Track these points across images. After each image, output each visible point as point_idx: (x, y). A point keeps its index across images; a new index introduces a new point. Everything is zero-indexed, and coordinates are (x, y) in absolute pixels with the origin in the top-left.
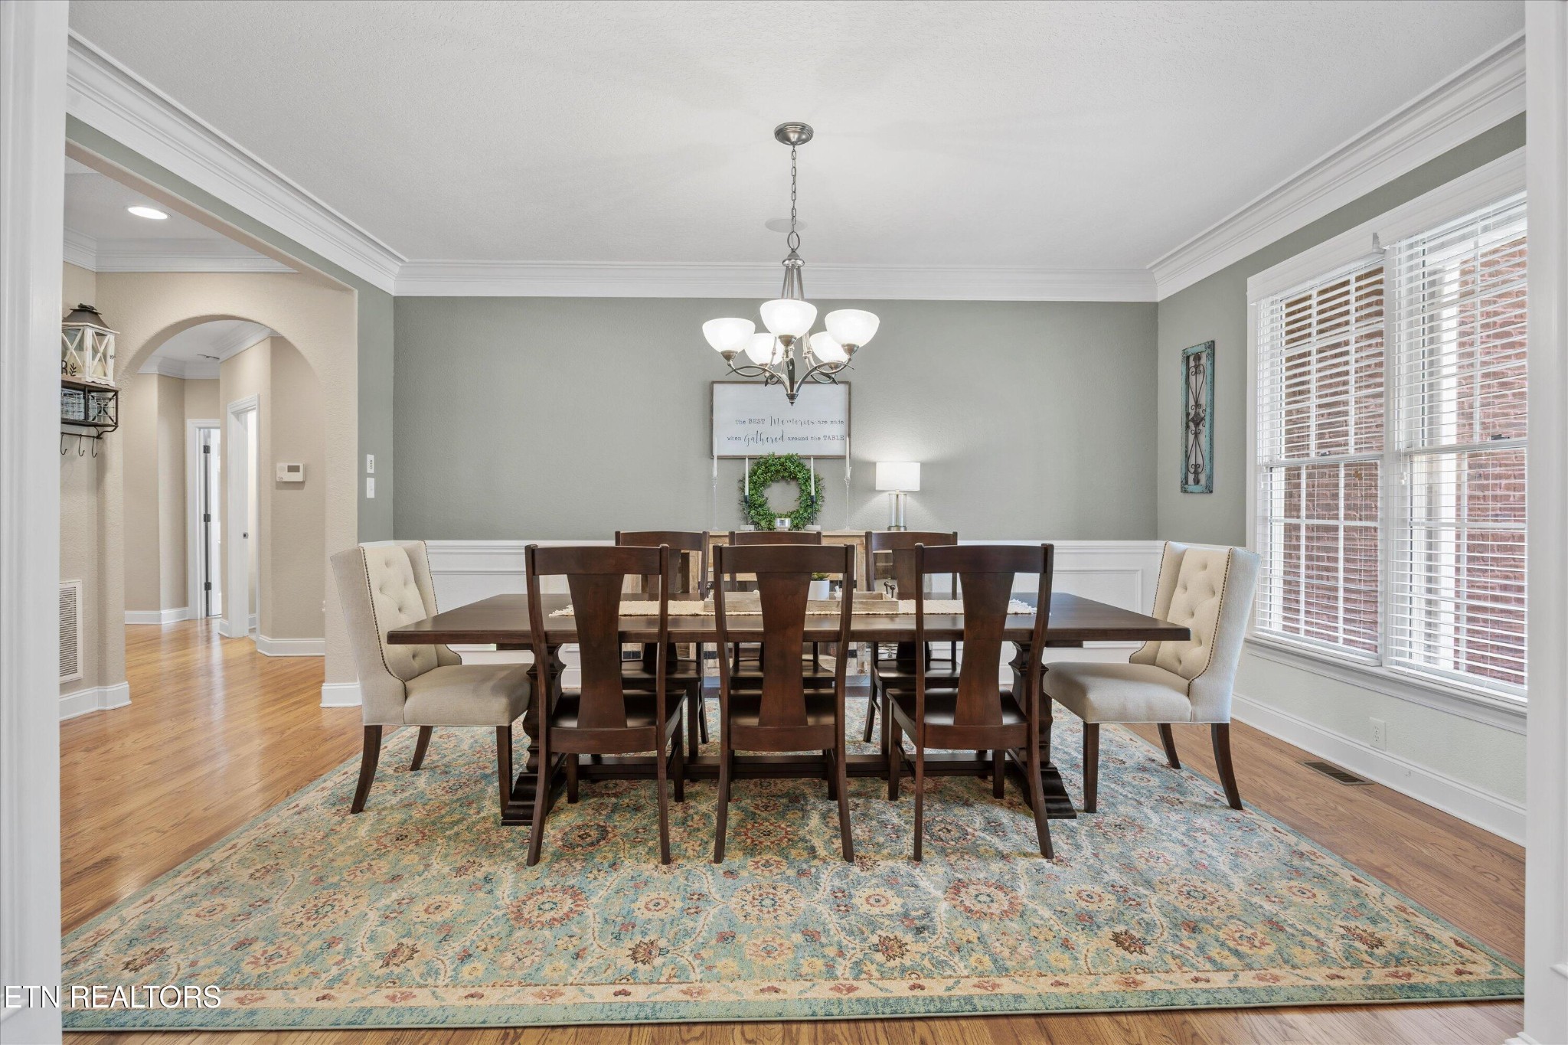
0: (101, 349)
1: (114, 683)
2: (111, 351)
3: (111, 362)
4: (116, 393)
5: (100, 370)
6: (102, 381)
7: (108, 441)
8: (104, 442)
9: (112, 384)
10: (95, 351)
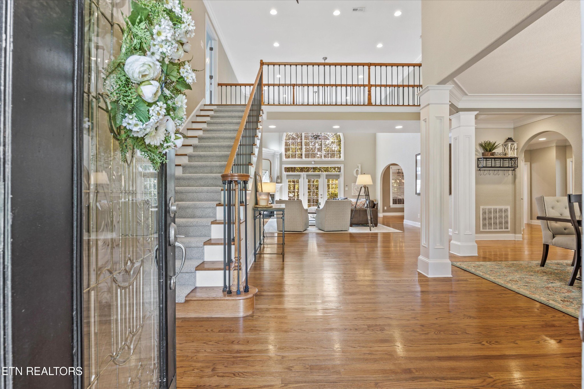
0: (513, 148)
1: (518, 234)
2: (516, 148)
3: (516, 151)
4: (517, 158)
5: (513, 153)
6: (513, 156)
7: (517, 171)
8: (516, 171)
9: (516, 156)
10: (511, 148)
